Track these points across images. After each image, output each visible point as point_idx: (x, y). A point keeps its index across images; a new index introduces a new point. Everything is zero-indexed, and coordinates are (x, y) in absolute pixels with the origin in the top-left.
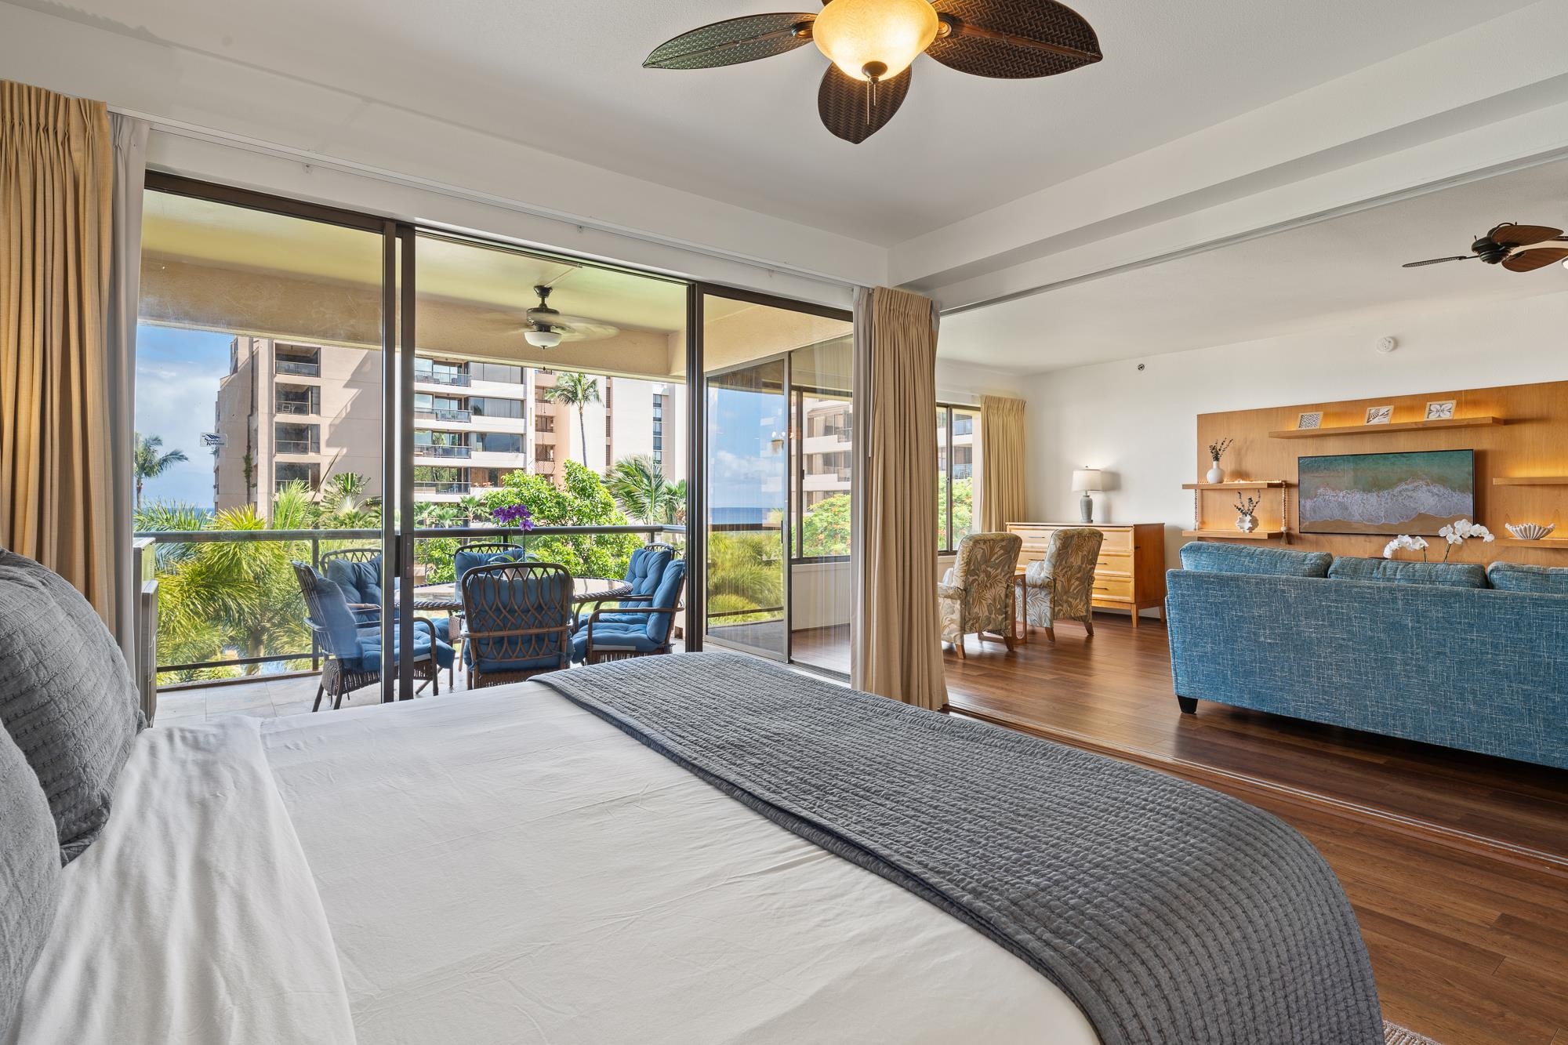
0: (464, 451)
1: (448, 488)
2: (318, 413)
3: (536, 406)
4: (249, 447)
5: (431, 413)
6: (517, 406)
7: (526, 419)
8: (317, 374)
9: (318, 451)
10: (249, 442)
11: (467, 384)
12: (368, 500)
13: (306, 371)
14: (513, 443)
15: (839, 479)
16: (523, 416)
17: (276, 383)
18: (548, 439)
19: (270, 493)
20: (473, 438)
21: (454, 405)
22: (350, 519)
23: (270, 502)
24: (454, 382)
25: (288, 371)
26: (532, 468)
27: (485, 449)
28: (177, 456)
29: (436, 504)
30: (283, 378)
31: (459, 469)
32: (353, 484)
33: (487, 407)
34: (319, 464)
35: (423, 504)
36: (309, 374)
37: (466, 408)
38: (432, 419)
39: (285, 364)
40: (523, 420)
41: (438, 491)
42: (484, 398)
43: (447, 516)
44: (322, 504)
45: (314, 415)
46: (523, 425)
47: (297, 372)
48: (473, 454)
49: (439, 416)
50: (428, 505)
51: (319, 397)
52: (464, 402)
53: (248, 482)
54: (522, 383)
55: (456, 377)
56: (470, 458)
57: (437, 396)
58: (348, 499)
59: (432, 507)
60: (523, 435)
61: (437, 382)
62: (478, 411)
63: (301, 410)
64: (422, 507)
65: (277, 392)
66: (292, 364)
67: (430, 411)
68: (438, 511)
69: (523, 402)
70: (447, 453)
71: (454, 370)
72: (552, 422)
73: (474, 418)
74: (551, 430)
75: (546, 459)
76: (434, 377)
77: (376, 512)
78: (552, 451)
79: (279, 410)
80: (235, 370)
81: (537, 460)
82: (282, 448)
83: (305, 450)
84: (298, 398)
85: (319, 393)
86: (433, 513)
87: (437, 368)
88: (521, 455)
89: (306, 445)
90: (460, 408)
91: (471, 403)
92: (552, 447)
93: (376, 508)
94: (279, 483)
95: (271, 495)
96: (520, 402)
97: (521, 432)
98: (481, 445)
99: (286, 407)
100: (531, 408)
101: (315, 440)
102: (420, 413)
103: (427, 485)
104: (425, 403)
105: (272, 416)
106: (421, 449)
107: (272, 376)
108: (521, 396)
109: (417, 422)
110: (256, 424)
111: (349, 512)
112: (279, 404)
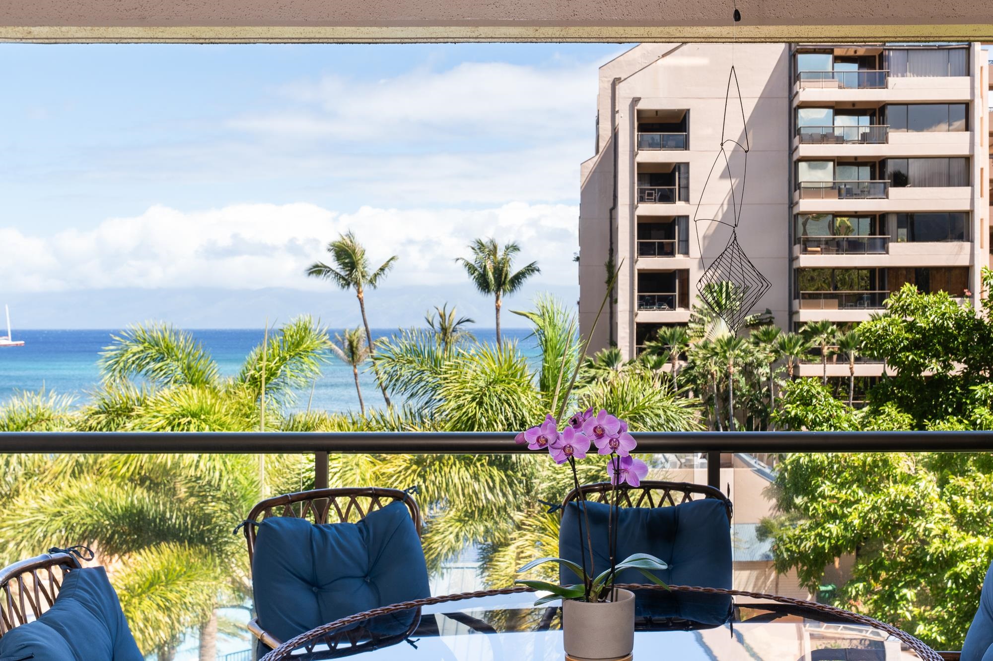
0: (878, 243)
1: (856, 302)
2: (687, 200)
4: (612, 251)
5: (832, 188)
6: (957, 169)
7: (973, 186)
8: (685, 146)
9: (686, 253)
10: (611, 245)
11: (884, 140)
12: (749, 318)
13: (673, 143)
14: (954, 226)
16: (967, 180)
17: (639, 164)
19: (632, 310)
20: (892, 222)
21: (866, 171)
22: (723, 345)
23: (632, 320)
24: (865, 139)
25: (653, 146)
26: (983, 262)
27: (911, 238)
28: (531, 269)
29: (833, 323)
30: (644, 156)
31: (872, 270)
32: (728, 297)
33: (914, 172)
34: (688, 269)
35: (818, 325)
36: (677, 147)
37: (882, 177)
38: (833, 197)
39: (648, 135)
40: (969, 188)
41: (841, 306)
42: (907, 158)
43: (852, 344)
44: (691, 325)
45: (682, 204)
46: (969, 197)
47: (662, 146)
48: (891, 245)
49: (843, 192)
50: (825, 325)
51: (688, 178)
52: (877, 166)
53: (611, 297)
54: (965, 131)
55: (868, 130)
56: (887, 253)
57: (841, 162)
58: (722, 318)
60: (968, 215)
61: (840, 140)
62: (900, 180)
63: (667, 198)
64: (817, 329)
65: (640, 175)
66: (657, 135)
67: (830, 185)
68: (839, 336)
69: (968, 159)
70: (855, 247)
71: (865, 120)
73: (892, 191)
76: (836, 134)
79: (642, 200)
82: (645, 250)
83: (671, 253)
84: (662, 181)
85: (688, 172)
87: (841, 120)
88: (967, 245)
89: (673, 244)
90: (873, 177)
91: (891, 168)
93: (755, 332)
94: (641, 298)
95: (632, 314)
96: (963, 160)
97: (967, 207)
98: (904, 231)
99: (650, 195)
100: (982, 169)
101: (683, 238)
102: (816, 191)
103: (828, 296)
104: (825, 175)
105: (633, 208)
106: (818, 242)
107: (633, 155)
108: (966, 152)
109: (806, 205)
110: (616, 219)
111: (720, 337)
112: (641, 192)
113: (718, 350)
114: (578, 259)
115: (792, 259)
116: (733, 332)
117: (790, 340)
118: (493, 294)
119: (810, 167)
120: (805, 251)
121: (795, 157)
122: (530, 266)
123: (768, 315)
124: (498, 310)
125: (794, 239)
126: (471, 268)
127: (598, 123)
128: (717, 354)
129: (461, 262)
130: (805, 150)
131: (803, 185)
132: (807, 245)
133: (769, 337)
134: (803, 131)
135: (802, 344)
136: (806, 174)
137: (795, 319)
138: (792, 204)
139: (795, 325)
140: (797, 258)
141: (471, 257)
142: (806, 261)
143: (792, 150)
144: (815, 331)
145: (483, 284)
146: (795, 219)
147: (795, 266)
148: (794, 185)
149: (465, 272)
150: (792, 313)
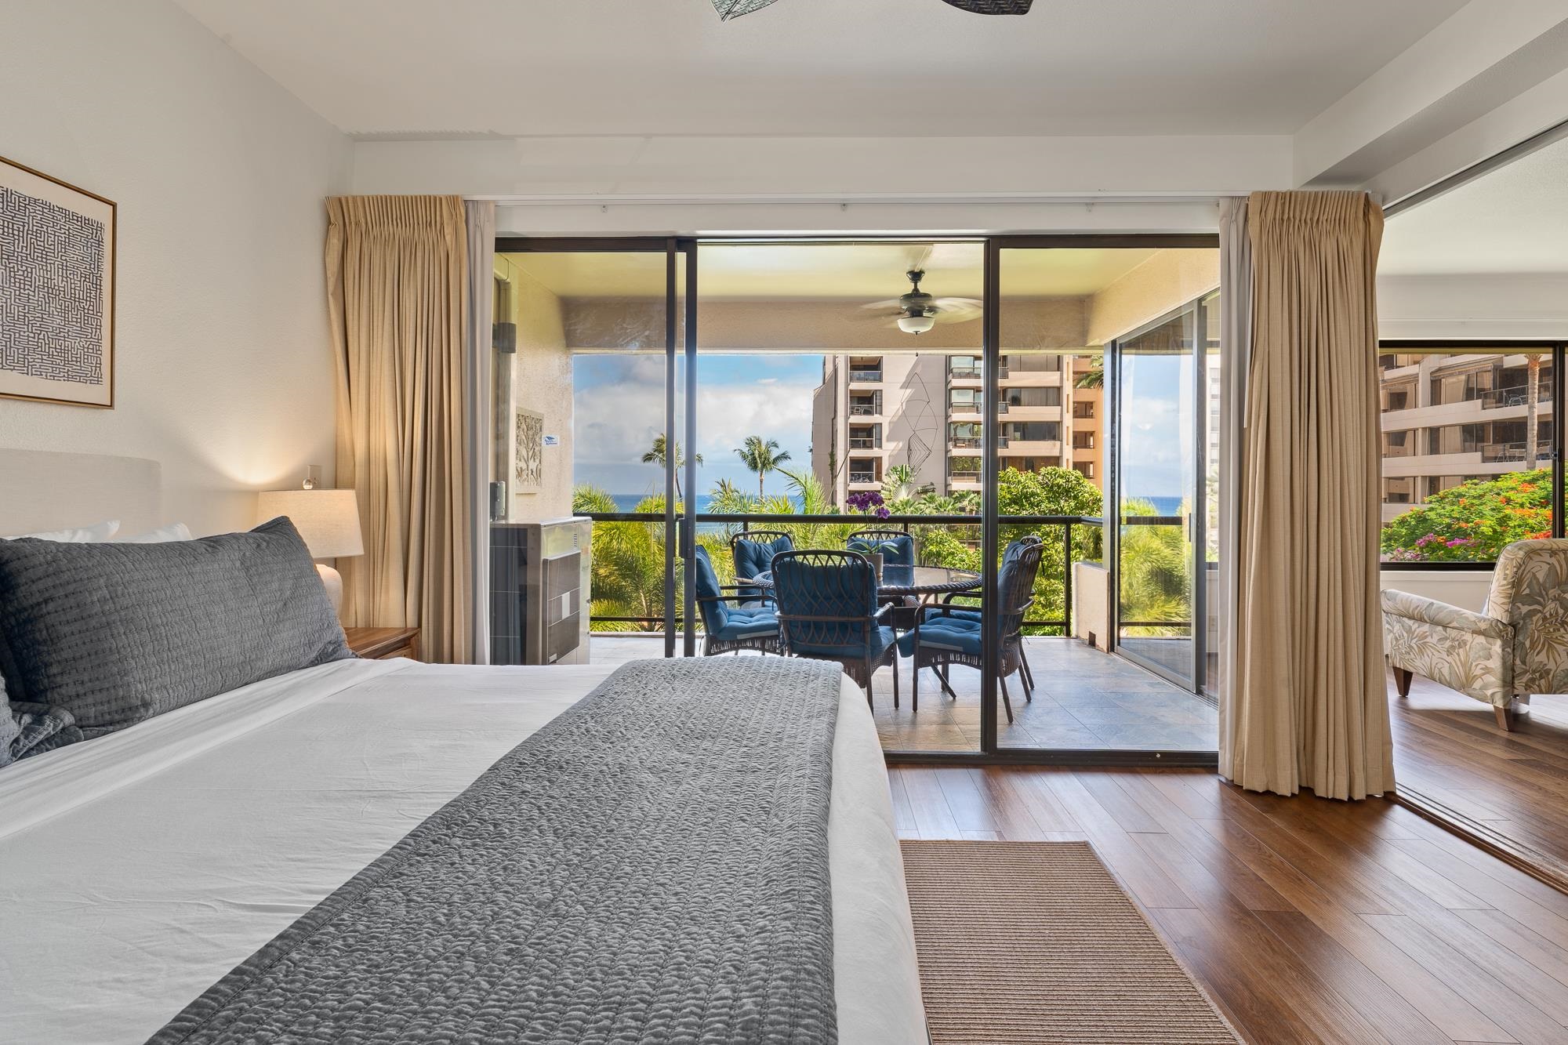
0: (1003, 441)
2: (881, 413)
3: (1075, 393)
4: (833, 445)
5: (973, 406)
6: (1052, 395)
7: (1062, 406)
8: (880, 380)
9: (880, 447)
10: (833, 441)
11: (1006, 376)
12: (919, 488)
13: (872, 378)
14: (1049, 431)
15: (1485, 460)
16: (1059, 403)
17: (850, 390)
18: (1085, 425)
19: (846, 483)
20: (1011, 428)
22: (903, 505)
23: (846, 488)
25: (859, 379)
26: (1069, 454)
27: (1024, 438)
28: (784, 456)
29: (974, 492)
30: (854, 386)
32: (907, 475)
33: (1024, 397)
34: (881, 458)
35: (964, 493)
36: (875, 380)
37: (1004, 399)
38: (973, 412)
39: (856, 373)
40: (1060, 407)
41: (978, 481)
42: (1021, 388)
44: (883, 492)
45: (878, 416)
46: (1060, 412)
47: (866, 380)
48: (1011, 443)
49: (980, 409)
50: (968, 493)
51: (881, 399)
52: (1002, 392)
53: (832, 474)
54: (1058, 370)
56: (1008, 447)
57: (978, 390)
58: (903, 487)
59: (972, 495)
60: (1059, 423)
61: (977, 377)
62: (1016, 401)
63: (868, 412)
65: (851, 397)
66: (862, 373)
69: (1059, 389)
72: (1092, 408)
73: (1010, 408)
74: (1092, 416)
75: (1086, 446)
76: (975, 372)
77: (925, 499)
78: (1092, 439)
79: (852, 413)
80: (824, 383)
81: (1075, 447)
82: (854, 444)
83: (871, 447)
84: (865, 401)
85: (881, 396)
86: (973, 502)
88: (1058, 443)
89: (872, 441)
91: (1009, 395)
92: (1092, 434)
93: (925, 496)
94: (852, 475)
95: (846, 485)
96: (1056, 389)
97: (1058, 419)
98: (1018, 435)
99: (857, 410)
100: (1068, 395)
101: (878, 437)
102: (962, 408)
103: (968, 475)
104: (968, 398)
105: (847, 418)
106: (964, 440)
107: (847, 385)
108: (1058, 385)
109: (956, 417)
110: (836, 425)
111: (902, 500)
112: (852, 408)
113: (900, 507)
114: (811, 450)
115: (947, 451)
116: (910, 496)
117: (945, 502)
118: (759, 473)
119: (958, 394)
120: (955, 446)
121: (949, 387)
122: (784, 454)
123: (932, 487)
124: (761, 482)
125: (948, 439)
126: (744, 457)
127: (824, 365)
128: (900, 510)
129: (737, 452)
130: (955, 382)
131: (954, 404)
132: (956, 441)
133: (932, 500)
134: (954, 370)
135: (953, 504)
136: (956, 398)
137: (949, 489)
138: (947, 417)
139: (950, 493)
140: (950, 450)
141: (746, 450)
142: (956, 452)
143: (947, 383)
144: (962, 497)
145: (754, 466)
146: (948, 425)
147: (949, 455)
148: (949, 404)
149: (740, 458)
150: (947, 485)
